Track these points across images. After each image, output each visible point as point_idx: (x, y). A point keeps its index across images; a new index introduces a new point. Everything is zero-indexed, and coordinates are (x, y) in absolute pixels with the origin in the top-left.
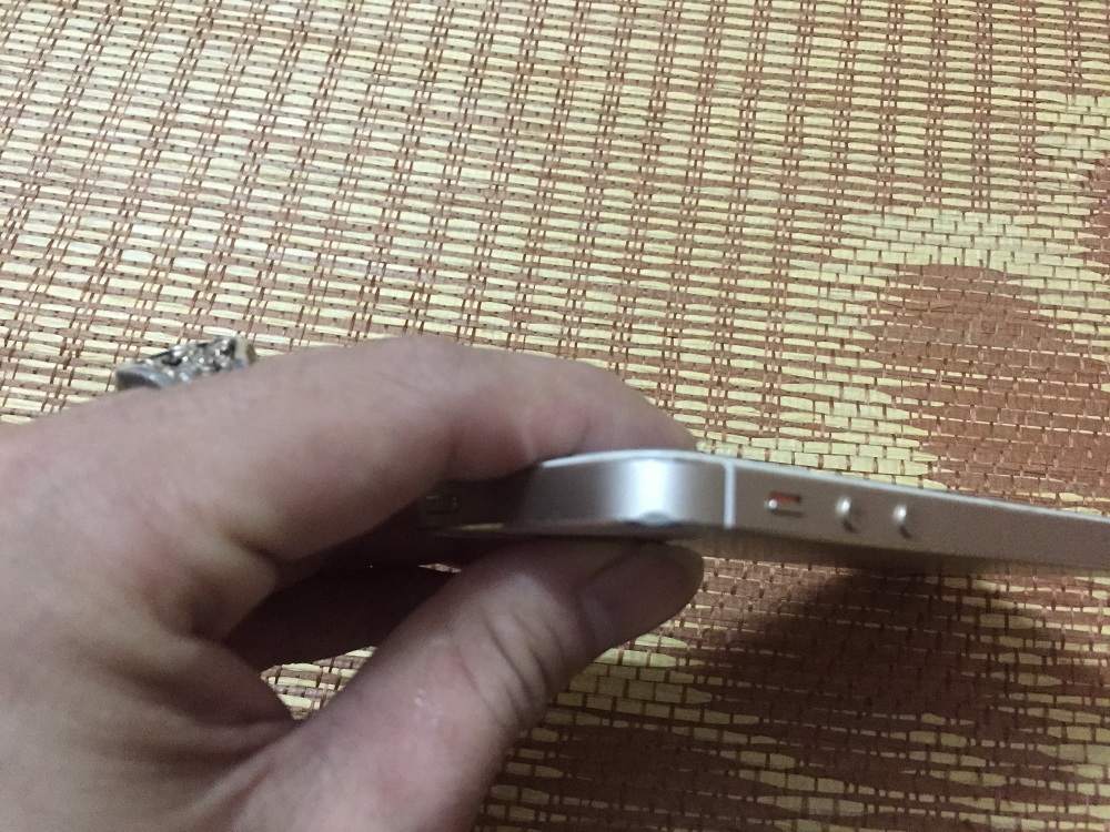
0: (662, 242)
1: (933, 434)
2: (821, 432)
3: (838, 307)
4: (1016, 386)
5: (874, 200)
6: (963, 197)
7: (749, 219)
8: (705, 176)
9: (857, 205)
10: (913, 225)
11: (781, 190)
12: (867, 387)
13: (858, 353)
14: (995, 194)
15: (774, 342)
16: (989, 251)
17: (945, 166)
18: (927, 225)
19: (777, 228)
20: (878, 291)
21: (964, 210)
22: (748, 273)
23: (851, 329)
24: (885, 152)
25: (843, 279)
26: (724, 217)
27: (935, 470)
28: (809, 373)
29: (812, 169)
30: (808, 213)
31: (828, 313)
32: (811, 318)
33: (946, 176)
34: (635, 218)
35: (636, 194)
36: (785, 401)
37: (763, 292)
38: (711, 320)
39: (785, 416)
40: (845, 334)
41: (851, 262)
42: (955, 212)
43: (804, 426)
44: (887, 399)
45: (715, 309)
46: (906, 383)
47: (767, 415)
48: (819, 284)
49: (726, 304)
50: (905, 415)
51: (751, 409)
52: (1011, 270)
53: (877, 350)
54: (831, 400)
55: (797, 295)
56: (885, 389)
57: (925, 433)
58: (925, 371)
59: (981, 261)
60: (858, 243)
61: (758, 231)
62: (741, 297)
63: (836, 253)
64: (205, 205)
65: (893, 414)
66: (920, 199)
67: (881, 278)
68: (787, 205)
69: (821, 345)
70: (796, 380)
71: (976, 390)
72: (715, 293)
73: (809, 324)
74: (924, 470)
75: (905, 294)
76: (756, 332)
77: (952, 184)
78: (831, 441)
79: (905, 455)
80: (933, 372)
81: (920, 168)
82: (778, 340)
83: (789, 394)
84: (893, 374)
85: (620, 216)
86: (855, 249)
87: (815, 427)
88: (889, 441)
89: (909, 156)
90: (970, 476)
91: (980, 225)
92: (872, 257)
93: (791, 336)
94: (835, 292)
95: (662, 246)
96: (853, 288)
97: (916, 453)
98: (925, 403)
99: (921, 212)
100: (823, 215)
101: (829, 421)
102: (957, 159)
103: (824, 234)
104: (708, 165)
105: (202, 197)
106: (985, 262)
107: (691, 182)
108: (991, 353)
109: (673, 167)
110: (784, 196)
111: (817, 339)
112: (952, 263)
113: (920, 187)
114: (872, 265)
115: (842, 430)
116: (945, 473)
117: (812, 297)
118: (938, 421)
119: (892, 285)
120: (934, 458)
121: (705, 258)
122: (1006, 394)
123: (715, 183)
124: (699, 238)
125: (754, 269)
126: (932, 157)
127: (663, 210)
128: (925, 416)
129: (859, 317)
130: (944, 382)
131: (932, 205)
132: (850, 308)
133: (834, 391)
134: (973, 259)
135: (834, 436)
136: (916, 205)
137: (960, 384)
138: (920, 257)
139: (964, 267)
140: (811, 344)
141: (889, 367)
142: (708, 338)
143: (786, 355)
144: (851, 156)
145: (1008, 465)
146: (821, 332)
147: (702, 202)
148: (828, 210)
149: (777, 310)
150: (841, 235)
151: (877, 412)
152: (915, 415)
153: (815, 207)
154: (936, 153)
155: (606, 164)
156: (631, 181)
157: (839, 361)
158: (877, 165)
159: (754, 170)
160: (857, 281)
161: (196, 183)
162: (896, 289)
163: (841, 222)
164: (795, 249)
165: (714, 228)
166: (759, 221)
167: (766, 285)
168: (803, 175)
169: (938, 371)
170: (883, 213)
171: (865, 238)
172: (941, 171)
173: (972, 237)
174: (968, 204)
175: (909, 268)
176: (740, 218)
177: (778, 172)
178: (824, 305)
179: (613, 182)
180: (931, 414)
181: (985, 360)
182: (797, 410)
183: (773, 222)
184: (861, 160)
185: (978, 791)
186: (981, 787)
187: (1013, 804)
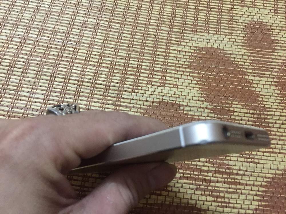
0: (139, 39)
1: (203, 87)
2: (176, 86)
3: (182, 56)
4: (224, 76)
5: (192, 31)
6: (214, 31)
7: (161, 34)
8: (150, 23)
9: (188, 32)
10: (201, 37)
11: (169, 28)
12: (187, 75)
13: (186, 67)
14: (222, 30)
15: (165, 64)
16: (219, 44)
17: (210, 23)
18: (205, 37)
19: (168, 37)
20: (192, 53)
21: (214, 34)
22: (160, 47)
23: (185, 62)
24: (196, 19)
25: (183, 50)
26: (155, 33)
27: (203, 95)
28: (174, 72)
29: (177, 23)
30: (176, 33)
31: (179, 58)
32: (175, 59)
33: (210, 26)
34: (132, 33)
35: (133, 27)
36: (167, 78)
37: (163, 52)
38: (150, 58)
39: (167, 82)
40: (183, 63)
41: (186, 46)
42: (212, 34)
43: (171, 84)
44: (192, 78)
45: (151, 56)
46: (197, 75)
47: (162, 81)
48: (177, 51)
49: (154, 55)
50: (196, 82)
51: (158, 80)
52: (224, 49)
53: (190, 67)
54: (179, 78)
55: (172, 53)
56: (192, 76)
57: (201, 87)
58: (202, 72)
59: (217, 46)
61: (163, 37)
62: (158, 53)
63: (182, 43)
64: (21, 25)
65: (193, 82)
66: (203, 31)
67: (193, 50)
68: (171, 32)
69: (177, 65)
70: (171, 73)
71: (214, 77)
72: (151, 52)
73: (174, 60)
74: (200, 95)
75: (198, 54)
76: (161, 62)
77: (212, 28)
78: (177, 88)
79: (195, 92)
80: (204, 72)
81: (204, 23)
82: (166, 64)
83: (168, 77)
84: (194, 73)
85: (128, 32)
86: (187, 43)
87: (174, 85)
88: (192, 88)
89: (201, 20)
90: (211, 97)
91: (218, 38)
92: (191, 45)
93: (170, 63)
94: (181, 53)
95: (139, 40)
96: (186, 52)
97: (198, 91)
98: (201, 80)
99: (204, 34)
100: (179, 34)
101: (177, 83)
102: (213, 22)
103: (179, 39)
104: (151, 21)
105: (21, 23)
106: (218, 47)
107: (147, 25)
108: (218, 68)
109: (143, 21)
110: (170, 29)
111: (176, 64)
112: (210, 46)
113: (204, 28)
115: (181, 86)
116: (205, 96)
117: (175, 54)
118: (204, 84)
119: (195, 51)
120: (202, 93)
121: (150, 43)
122: (221, 78)
123: (153, 25)
124: (148, 39)
125: (161, 47)
126: (207, 21)
127: (139, 31)
128: (201, 83)
129: (187, 59)
130: (206, 75)
131: (206, 33)
132: (184, 57)
133: (179, 76)
134: (215, 46)
135: (179, 87)
136: (202, 33)
137: (210, 75)
138: (202, 45)
139: (213, 48)
140: (175, 65)
141: (193, 71)
142: (149, 63)
143: (168, 67)
144: (187, 20)
145: (221, 95)
146: (177, 62)
147: (149, 30)
148: (180, 33)
149: (166, 57)
150: (184, 39)
151: (190, 82)
152: (199, 83)
153: (178, 32)
154: (208, 20)
155: (126, 20)
156: (132, 24)
157: (181, 69)
158: (194, 22)
159: (163, 22)
160: (187, 50)
161: (19, 20)
162: (196, 52)
163: (184, 36)
164: (172, 42)
165: (152, 36)
166: (163, 35)
167: (164, 50)
168: (175, 24)
169: (205, 72)
170: (194, 34)
171: (189, 40)
172: (209, 24)
173: (216, 40)
174: (215, 33)
175: (199, 47)
176: (159, 34)
177: (169, 23)
178: (178, 56)
179: (127, 24)
180: (203, 82)
181: (217, 70)
182: (170, 81)
183: (167, 35)
184: (189, 21)
185: (208, 172)
186: (209, 170)
187: (217, 175)
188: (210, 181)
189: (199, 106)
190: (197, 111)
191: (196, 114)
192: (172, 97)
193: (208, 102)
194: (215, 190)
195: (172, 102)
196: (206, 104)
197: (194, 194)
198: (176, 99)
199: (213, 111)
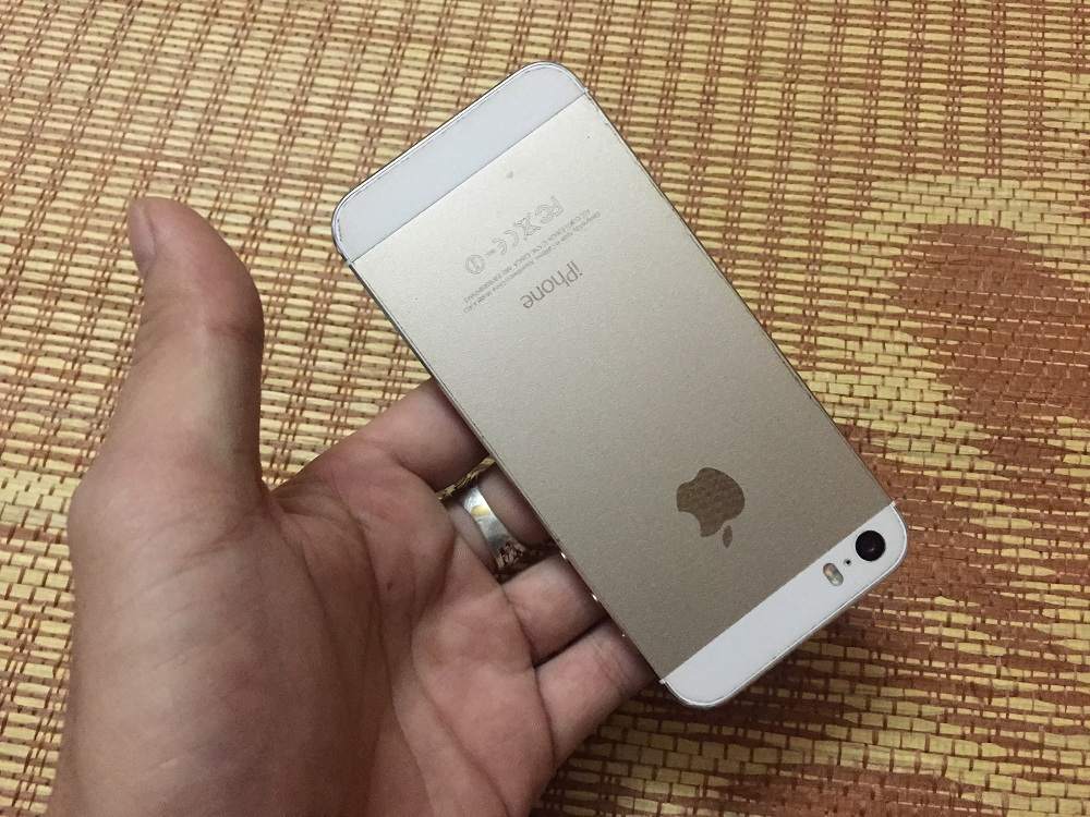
0: (714, 207)
1: (949, 367)
2: (853, 366)
3: (868, 261)
4: (1021, 327)
5: (899, 169)
6: (978, 165)
7: (790, 187)
8: (751, 150)
9: (884, 174)
10: (933, 190)
11: (817, 162)
12: (892, 328)
13: (884, 300)
14: (1006, 162)
15: (812, 291)
16: (1000, 212)
17: (962, 138)
18: (945, 190)
19: (814, 194)
20: (902, 247)
21: (978, 177)
22: (789, 233)
23: (878, 280)
24: (909, 127)
25: (872, 237)
26: (768, 185)
27: (950, 397)
28: (842, 317)
29: (845, 142)
30: (841, 181)
31: (858, 266)
32: (844, 270)
33: (964, 147)
34: (692, 188)
35: (692, 167)
36: (821, 341)
37: (802, 249)
38: (757, 273)
39: (821, 353)
40: (873, 284)
41: (879, 223)
42: (970, 178)
43: (837, 361)
44: (909, 339)
45: (760, 264)
46: (926, 325)
47: (805, 353)
48: (851, 241)
49: (770, 260)
50: (925, 352)
51: (792, 347)
52: (1020, 228)
53: (900, 297)
54: (861, 340)
55: (832, 252)
56: (908, 330)
57: (942, 367)
58: (942, 315)
59: (993, 221)
60: (885, 206)
61: (798, 197)
62: (783, 253)
63: (866, 215)
64: (332, 182)
65: (913, 351)
66: (939, 167)
67: (905, 236)
68: (823, 174)
69: (852, 293)
70: (831, 323)
71: (986, 331)
72: (760, 250)
73: (842, 276)
74: (941, 397)
75: (925, 249)
76: (797, 283)
77: (968, 154)
78: (859, 373)
79: (924, 385)
80: (949, 315)
81: (939, 141)
82: (815, 290)
83: (824, 334)
84: (914, 318)
85: (679, 186)
86: (882, 211)
87: (845, 362)
88: (911, 373)
89: (930, 130)
90: (979, 404)
91: (993, 189)
92: (898, 218)
93: (826, 286)
94: (865, 249)
95: (715, 211)
96: (880, 244)
97: (933, 384)
98: (941, 342)
99: (941, 179)
100: (854, 183)
101: (859, 357)
102: (973, 132)
103: (856, 198)
104: (754, 141)
105: (330, 175)
106: (996, 222)
107: (740, 156)
108: (1001, 299)
109: (724, 143)
110: (820, 167)
111: (849, 288)
112: (967, 222)
113: (940, 157)
114: (897, 225)
115: (870, 365)
116: (958, 400)
117: (844, 253)
118: (953, 357)
119: (915, 242)
120: (948, 387)
121: (752, 220)
122: (1013, 334)
123: (760, 156)
124: (747, 204)
125: (794, 230)
126: (951, 132)
127: (716, 180)
128: (941, 353)
129: (886, 269)
130: (959, 324)
131: (951, 173)
132: (877, 262)
133: (863, 332)
134: (985, 219)
135: (863, 369)
136: (936, 173)
137: (973, 325)
138: (939, 217)
139: (978, 226)
140: (844, 292)
141: (910, 311)
142: (754, 288)
143: (822, 302)
144: (879, 131)
145: (1013, 393)
146: (852, 282)
147: (749, 173)
148: (859, 178)
149: (814, 264)
150: (870, 199)
151: (900, 349)
152: (933, 352)
153: (847, 176)
154: (954, 127)
155: (666, 141)
156: (687, 155)
157: (868, 307)
158: (902, 138)
159: (795, 144)
160: (884, 238)
161: (324, 164)
162: (918, 245)
163: (870, 188)
164: (831, 211)
165: (760, 195)
166: (798, 189)
167: (805, 243)
168: (837, 147)
169: (954, 315)
170: (907, 180)
171: (891, 202)
172: (959, 142)
173: (985, 199)
174: (982, 171)
175: (929, 227)
176: (782, 186)
177: (816, 146)
178: (855, 260)
179: (672, 157)
180: (947, 351)
181: (995, 305)
182: (831, 348)
183: (811, 189)
184: (888, 134)
185: (982, 659)
186: (984, 656)
187: (1012, 670)
188: (991, 692)
189: (940, 434)
190: (933, 451)
191: (929, 461)
192: (841, 404)
193: (971, 419)
194: (1007, 720)
195: (843, 421)
196: (962, 428)
197: (938, 733)
198: (857, 411)
199: (990, 449)
